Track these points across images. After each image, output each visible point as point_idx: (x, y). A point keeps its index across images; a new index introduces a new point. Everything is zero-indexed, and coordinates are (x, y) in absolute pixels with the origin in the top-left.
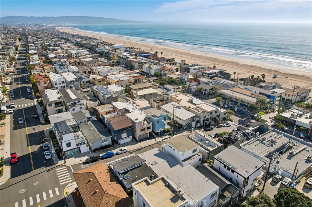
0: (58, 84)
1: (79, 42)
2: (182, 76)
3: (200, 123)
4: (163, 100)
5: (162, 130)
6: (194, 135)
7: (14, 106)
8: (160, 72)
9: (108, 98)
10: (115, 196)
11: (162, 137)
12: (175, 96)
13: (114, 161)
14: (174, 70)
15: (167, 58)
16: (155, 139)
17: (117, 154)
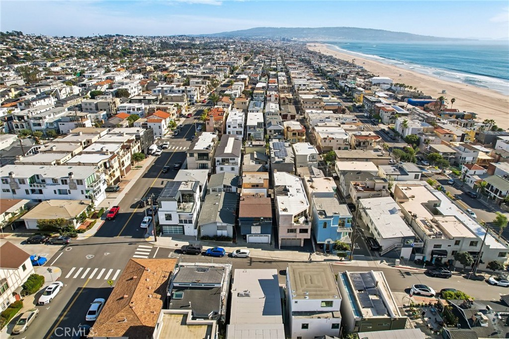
0: (232, 127)
1: (321, 68)
2: (461, 152)
3: (424, 255)
4: (373, 189)
5: (332, 242)
6: (360, 274)
7: (166, 147)
8: (418, 136)
9: (277, 162)
10: (137, 316)
11: (326, 256)
12: (406, 188)
13: (193, 264)
14: (456, 138)
15: (461, 111)
16: (311, 254)
17: (230, 255)
